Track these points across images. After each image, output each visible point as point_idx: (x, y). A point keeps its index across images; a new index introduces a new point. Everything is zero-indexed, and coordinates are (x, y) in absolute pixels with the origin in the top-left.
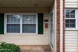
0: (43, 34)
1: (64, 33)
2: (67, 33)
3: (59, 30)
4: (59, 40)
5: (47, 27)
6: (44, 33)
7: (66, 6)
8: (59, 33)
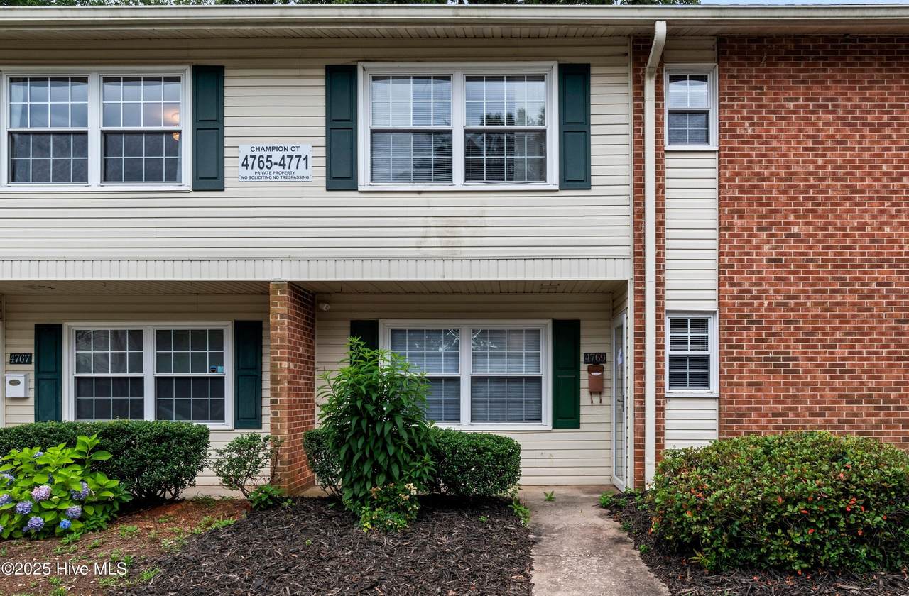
0: (575, 424)
1: (660, 409)
2: (672, 410)
3: (643, 396)
4: (643, 434)
5: (597, 390)
6: (583, 419)
7: (669, 306)
8: (641, 409)
